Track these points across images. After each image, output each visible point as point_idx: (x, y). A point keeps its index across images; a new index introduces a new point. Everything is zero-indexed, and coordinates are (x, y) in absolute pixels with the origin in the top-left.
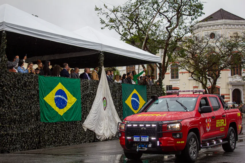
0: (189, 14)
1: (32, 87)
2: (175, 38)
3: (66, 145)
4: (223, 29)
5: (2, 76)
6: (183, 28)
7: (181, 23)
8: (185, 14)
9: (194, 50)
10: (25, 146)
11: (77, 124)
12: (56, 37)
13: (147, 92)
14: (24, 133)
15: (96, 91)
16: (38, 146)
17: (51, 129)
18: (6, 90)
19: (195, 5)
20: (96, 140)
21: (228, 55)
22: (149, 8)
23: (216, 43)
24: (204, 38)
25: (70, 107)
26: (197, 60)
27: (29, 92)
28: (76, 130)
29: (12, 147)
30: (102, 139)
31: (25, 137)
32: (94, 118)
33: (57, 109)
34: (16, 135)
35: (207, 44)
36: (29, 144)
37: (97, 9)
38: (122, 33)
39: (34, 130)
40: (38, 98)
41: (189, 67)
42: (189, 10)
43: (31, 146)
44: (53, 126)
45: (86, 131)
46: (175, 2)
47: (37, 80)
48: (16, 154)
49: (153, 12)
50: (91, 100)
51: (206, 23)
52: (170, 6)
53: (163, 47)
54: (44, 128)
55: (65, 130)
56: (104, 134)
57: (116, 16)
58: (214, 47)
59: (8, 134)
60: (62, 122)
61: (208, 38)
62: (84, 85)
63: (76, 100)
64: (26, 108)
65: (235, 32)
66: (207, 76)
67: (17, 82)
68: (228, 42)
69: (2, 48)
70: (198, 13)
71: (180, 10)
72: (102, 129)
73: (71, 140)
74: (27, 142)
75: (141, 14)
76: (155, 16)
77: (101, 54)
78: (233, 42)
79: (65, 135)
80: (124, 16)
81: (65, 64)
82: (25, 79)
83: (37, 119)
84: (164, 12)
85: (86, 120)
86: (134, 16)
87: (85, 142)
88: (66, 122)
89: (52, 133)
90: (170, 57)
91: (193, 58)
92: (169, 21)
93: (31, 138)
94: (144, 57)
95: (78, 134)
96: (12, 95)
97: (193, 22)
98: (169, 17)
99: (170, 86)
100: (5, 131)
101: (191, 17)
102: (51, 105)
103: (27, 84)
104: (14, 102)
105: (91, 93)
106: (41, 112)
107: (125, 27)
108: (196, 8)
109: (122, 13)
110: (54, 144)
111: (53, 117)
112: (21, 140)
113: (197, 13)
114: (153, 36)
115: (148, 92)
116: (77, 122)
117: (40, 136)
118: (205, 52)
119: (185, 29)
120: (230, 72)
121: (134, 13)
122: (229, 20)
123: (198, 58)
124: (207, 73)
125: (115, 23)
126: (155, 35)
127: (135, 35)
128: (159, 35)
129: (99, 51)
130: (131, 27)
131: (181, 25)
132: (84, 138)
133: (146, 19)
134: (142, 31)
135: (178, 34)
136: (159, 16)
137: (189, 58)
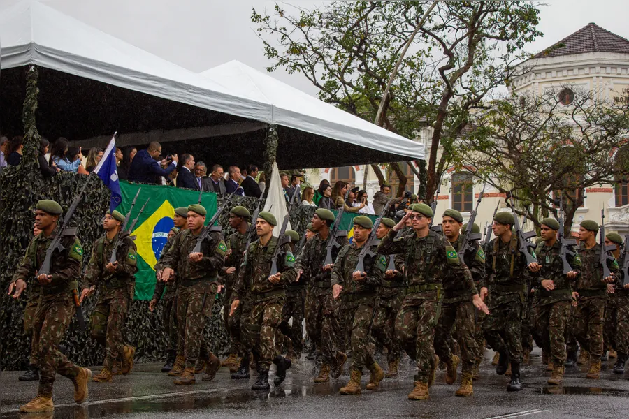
0: (501, 36)
1: (97, 207)
2: (462, 98)
4: (595, 78)
5: (27, 178)
6: (486, 73)
7: (481, 59)
8: (491, 34)
9: (514, 133)
10: (77, 357)
12: (161, 85)
17: (143, 317)
19: (517, 12)
21: (604, 148)
22: (396, 17)
23: (573, 115)
24: (540, 100)
26: (522, 159)
27: (91, 220)
31: (78, 334)
35: (550, 117)
36: (89, 351)
37: (256, 18)
38: (322, 83)
41: (498, 177)
42: (502, 24)
43: (93, 357)
46: (464, 4)
49: (407, 27)
51: (549, 60)
52: (451, 13)
53: (432, 122)
57: (306, 36)
58: (569, 128)
61: (552, 101)
62: (227, 210)
66: (547, 202)
67: (61, 195)
68: (605, 111)
69: (28, 109)
70: (526, 32)
71: (476, 25)
74: (83, 344)
75: (374, 32)
76: (409, 37)
77: (272, 133)
78: (619, 112)
80: (330, 38)
82: (80, 187)
84: (435, 28)
86: (356, 37)
89: (145, 326)
90: (448, 150)
91: (510, 152)
92: (448, 52)
94: (381, 144)
95: (210, 332)
97: (512, 56)
98: (448, 43)
101: (506, 42)
102: (144, 257)
103: (86, 200)
107: (330, 67)
108: (521, 19)
109: (323, 29)
110: (149, 356)
111: (147, 287)
112: (70, 341)
113: (522, 33)
114: (405, 92)
118: (544, 138)
119: (491, 74)
120: (613, 195)
121: (355, 29)
122: (613, 54)
123: (524, 153)
124: (551, 194)
125: (305, 54)
126: (411, 88)
127: (356, 89)
128: (420, 90)
129: (265, 123)
130: (346, 66)
131: (480, 63)
132: (225, 345)
133: (387, 45)
134: (376, 77)
135: (471, 89)
136: (421, 38)
137: (503, 153)
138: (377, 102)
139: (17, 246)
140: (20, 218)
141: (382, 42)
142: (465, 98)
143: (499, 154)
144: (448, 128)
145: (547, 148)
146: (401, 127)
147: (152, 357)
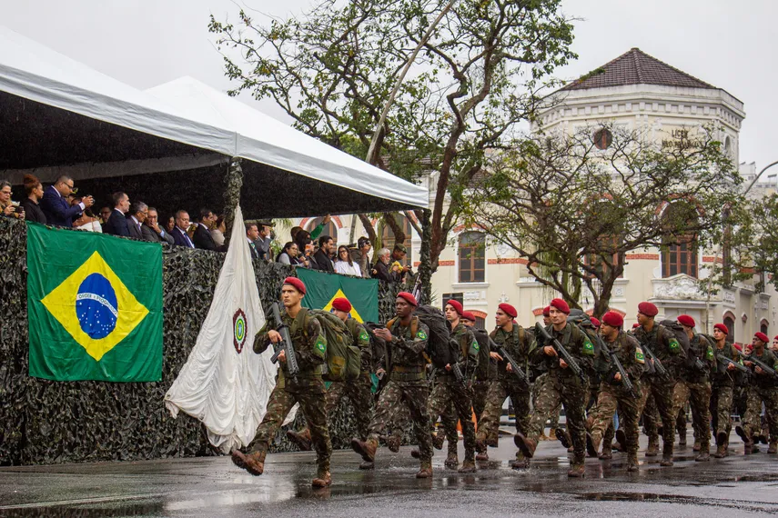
0: (526, 57)
1: (4, 258)
2: (475, 136)
3: (109, 458)
4: (638, 117)
6: (505, 103)
7: (500, 86)
8: (512, 54)
9: (539, 182)
11: (148, 392)
12: (90, 102)
13: (380, 303)
15: (213, 288)
16: (19, 456)
17: (62, 404)
19: (546, 27)
20: (207, 450)
21: (651, 202)
22: (393, 30)
23: (612, 160)
24: (572, 141)
25: (127, 334)
26: (549, 215)
28: (142, 412)
30: (229, 446)
32: (201, 378)
33: (82, 338)
35: (584, 162)
37: (215, 26)
38: (298, 112)
39: (6, 404)
40: (24, 296)
41: (520, 237)
42: (526, 43)
44: (68, 392)
45: (174, 415)
46: (480, 15)
47: (24, 238)
49: (407, 43)
50: (195, 315)
51: (581, 93)
52: (463, 27)
53: (437, 164)
54: (40, 397)
55: (106, 410)
56: (234, 430)
57: (279, 51)
58: (608, 177)
60: (98, 382)
61: (586, 142)
62: (175, 266)
63: (147, 312)
65: (681, 129)
66: (579, 269)
68: (653, 156)
70: (556, 54)
71: (495, 42)
72: (228, 414)
73: (124, 442)
75: (366, 48)
76: (410, 56)
77: (234, 168)
78: (670, 157)
79: (105, 426)
80: (309, 54)
83: (18, 368)
84: (442, 46)
85: (175, 382)
86: (343, 54)
87: (173, 453)
88: (112, 384)
89: (65, 416)
90: (457, 199)
91: (534, 205)
92: (459, 76)
94: (374, 187)
95: (151, 425)
97: (539, 82)
98: (459, 65)
99: (454, 295)
101: (532, 65)
105: (196, 292)
106: (31, 344)
107: (309, 92)
108: (551, 36)
109: (300, 44)
110: (70, 454)
111: (69, 364)
113: (552, 54)
114: (403, 124)
115: (384, 303)
116: (148, 386)
117: (23, 424)
118: (576, 189)
119: (512, 105)
120: (659, 263)
121: (342, 43)
122: (662, 87)
123: (550, 206)
124: (583, 259)
125: (277, 75)
126: (411, 121)
127: (343, 121)
128: (422, 124)
129: (227, 156)
130: (328, 94)
131: (498, 91)
132: (169, 441)
133: (382, 66)
135: (486, 124)
136: (426, 57)
137: (524, 206)
138: (368, 137)
141: (376, 61)
143: (520, 208)
144: (457, 173)
145: (579, 200)
146: (400, 169)
147: (74, 455)
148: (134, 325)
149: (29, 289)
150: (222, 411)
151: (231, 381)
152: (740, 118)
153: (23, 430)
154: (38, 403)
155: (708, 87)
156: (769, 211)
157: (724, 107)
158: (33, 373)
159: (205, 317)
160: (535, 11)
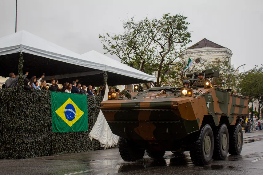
0: (179, 42)
1: (45, 101)
3: (75, 152)
4: (206, 55)
5: (20, 91)
6: (174, 54)
7: (172, 49)
8: (175, 41)
9: (183, 73)
10: (38, 153)
12: (67, 59)
14: (38, 141)
16: (50, 153)
17: (61, 139)
18: (22, 103)
19: (184, 34)
20: (100, 148)
22: (145, 36)
23: (201, 67)
25: (78, 119)
27: (43, 105)
29: (27, 154)
30: (106, 147)
31: (38, 146)
32: (98, 129)
33: (66, 121)
34: (31, 143)
35: (194, 67)
36: (42, 151)
37: (101, 37)
38: (122, 58)
39: (46, 139)
40: (50, 111)
42: (179, 38)
43: (44, 153)
44: (63, 135)
45: (91, 140)
46: (167, 32)
47: (50, 95)
48: (31, 160)
49: (149, 39)
50: (96, 113)
51: (192, 50)
52: (163, 35)
53: (157, 69)
54: (55, 137)
56: (107, 143)
57: (117, 43)
59: (24, 142)
60: (71, 132)
62: (91, 101)
63: (83, 113)
64: (40, 119)
65: (217, 58)
67: (32, 97)
68: (211, 65)
69: (20, 67)
70: (186, 41)
71: (171, 38)
72: (105, 139)
73: (78, 148)
74: (40, 149)
75: (138, 41)
76: (150, 43)
77: (105, 74)
78: (215, 66)
79: (73, 143)
80: (124, 43)
81: (73, 82)
82: (39, 94)
83: (49, 130)
84: (158, 39)
85: (91, 131)
86: (133, 43)
87: (91, 150)
88: (75, 132)
89: (62, 142)
90: (163, 78)
91: (182, 79)
92: (162, 47)
93: (44, 146)
94: (142, 77)
95: (85, 143)
96: (28, 108)
97: (182, 48)
98: (162, 44)
100: (21, 139)
101: (180, 44)
102: (62, 118)
103: (41, 99)
104: (29, 114)
105: (96, 107)
106: (53, 123)
107: (124, 52)
108: (185, 36)
109: (122, 40)
111: (63, 128)
112: (35, 148)
114: (148, 60)
116: (84, 133)
117: (51, 144)
119: (176, 54)
121: (132, 40)
122: (212, 48)
125: (116, 49)
126: (150, 59)
127: (133, 59)
128: (153, 59)
129: (103, 71)
130: (129, 53)
131: (172, 51)
132: (90, 146)
133: (143, 45)
134: (139, 55)
135: (169, 59)
136: (154, 43)
137: (179, 79)
138: (140, 63)
139: (17, 115)
140: (17, 106)
141: (141, 44)
142: (167, 62)
146: (148, 71)
147: (65, 152)
148: (80, 117)
149: (52, 109)
150: (104, 138)
151: (106, 130)
152: (231, 55)
153: (51, 146)
154: (55, 139)
155: (223, 47)
156: (239, 77)
157: (227, 52)
158: (53, 131)
159: (99, 113)
160: (181, 30)
